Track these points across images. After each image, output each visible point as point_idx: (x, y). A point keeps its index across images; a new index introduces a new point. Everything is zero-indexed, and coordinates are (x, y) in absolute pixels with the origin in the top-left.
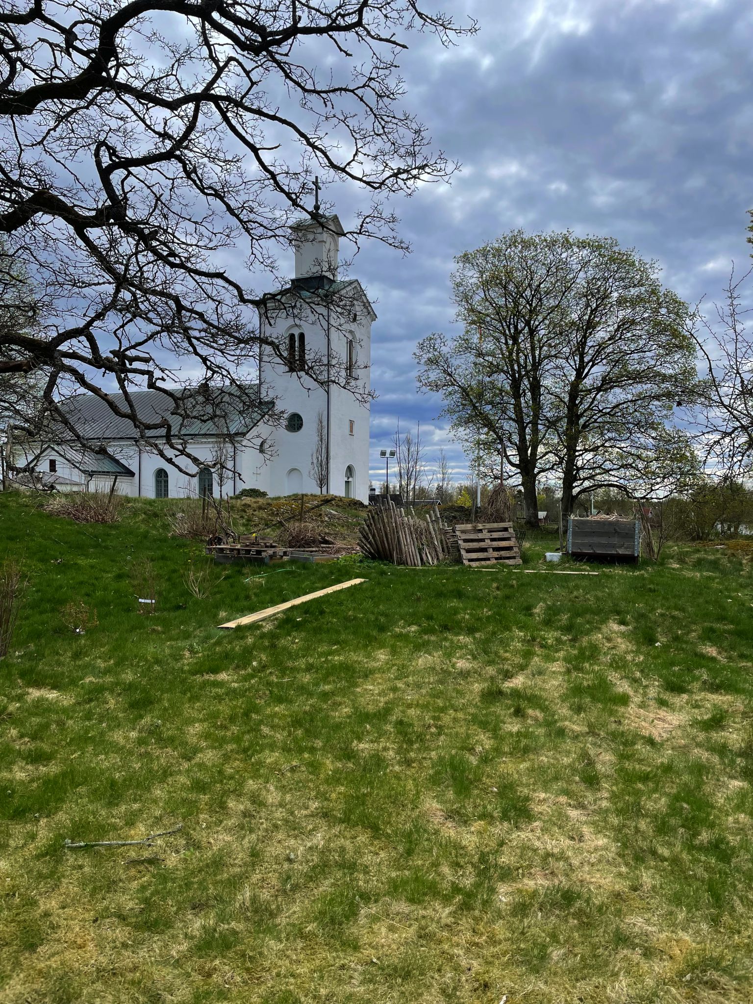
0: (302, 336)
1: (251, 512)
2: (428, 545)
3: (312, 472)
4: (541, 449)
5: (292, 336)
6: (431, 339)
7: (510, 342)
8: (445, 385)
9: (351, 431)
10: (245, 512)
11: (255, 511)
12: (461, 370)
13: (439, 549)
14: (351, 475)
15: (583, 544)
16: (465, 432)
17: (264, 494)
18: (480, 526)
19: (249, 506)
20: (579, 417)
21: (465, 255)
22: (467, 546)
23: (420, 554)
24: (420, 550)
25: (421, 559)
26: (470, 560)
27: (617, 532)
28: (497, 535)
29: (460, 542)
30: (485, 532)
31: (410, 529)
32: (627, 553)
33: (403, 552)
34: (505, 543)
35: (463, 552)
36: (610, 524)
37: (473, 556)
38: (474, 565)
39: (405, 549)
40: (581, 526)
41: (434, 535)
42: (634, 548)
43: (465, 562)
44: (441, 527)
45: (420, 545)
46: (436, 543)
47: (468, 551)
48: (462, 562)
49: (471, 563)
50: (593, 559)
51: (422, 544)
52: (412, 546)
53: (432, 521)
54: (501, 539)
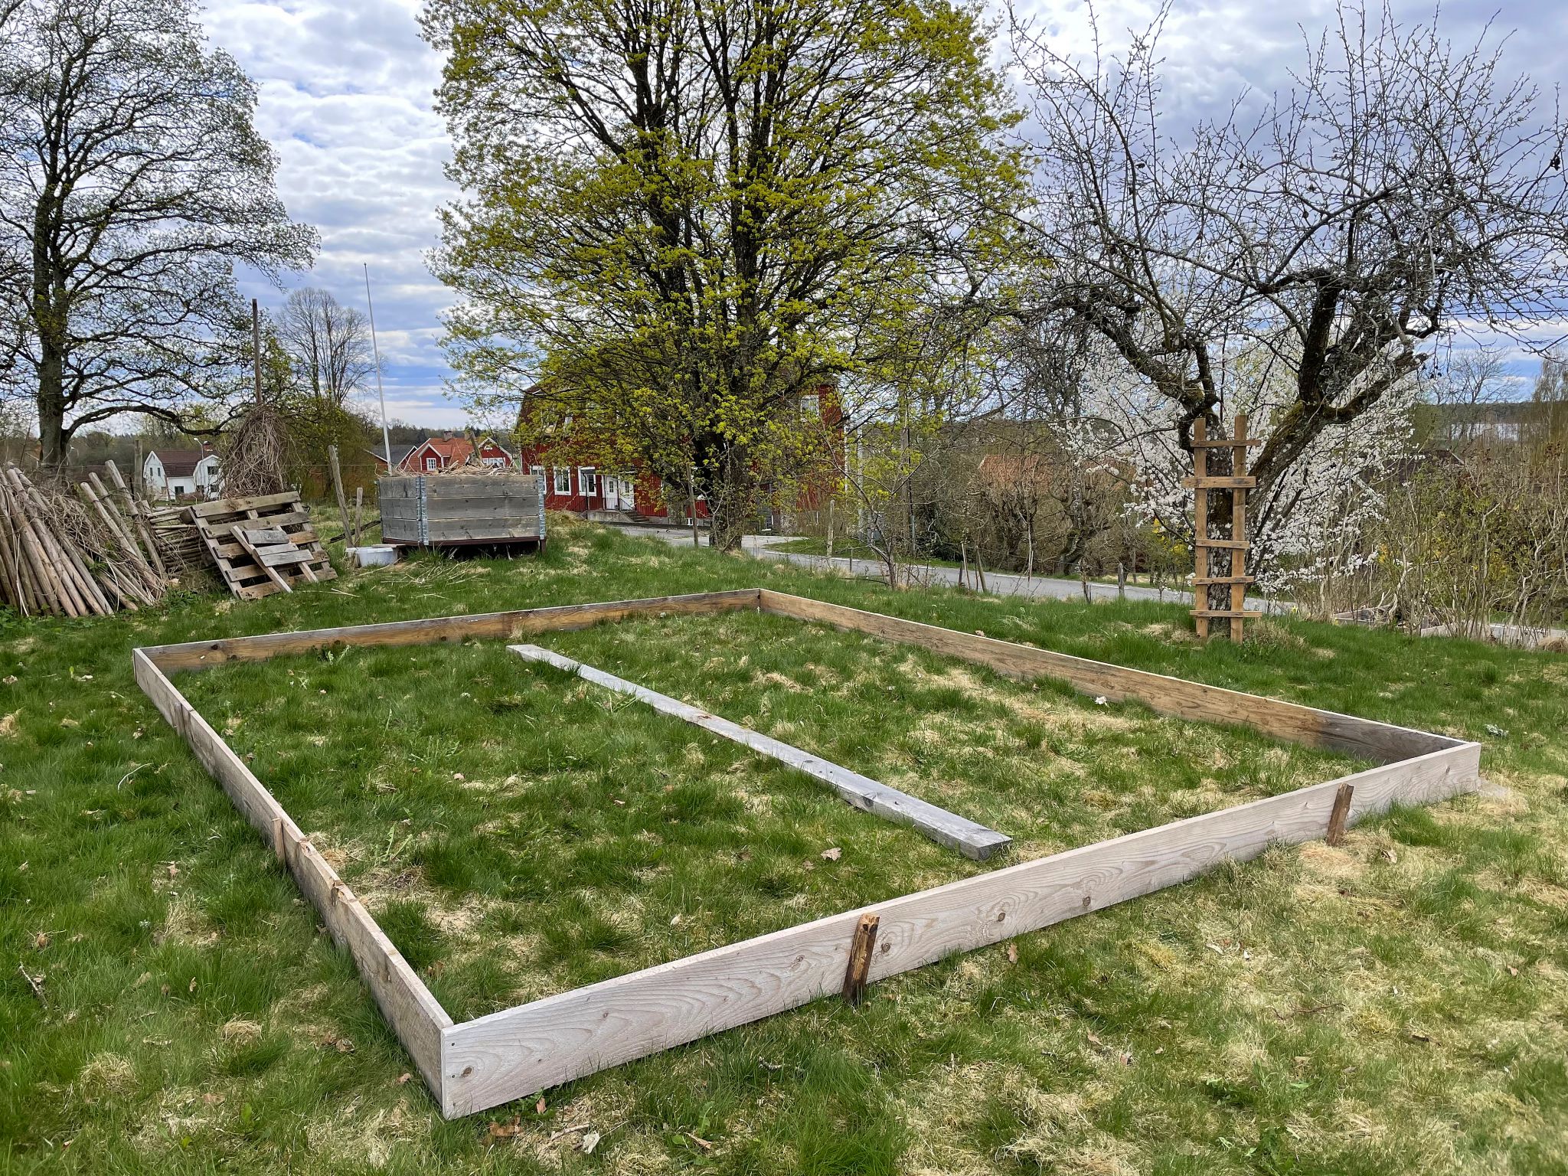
15: (450, 526)
18: (240, 505)
22: (229, 550)
23: (98, 582)
24: (95, 573)
25: (110, 596)
26: (245, 583)
27: (507, 499)
28: (278, 521)
29: (212, 544)
30: (253, 515)
31: (48, 523)
32: (527, 535)
33: (45, 582)
34: (298, 537)
35: (224, 566)
36: (495, 483)
37: (245, 573)
38: (255, 591)
39: (47, 574)
40: (442, 490)
41: (119, 534)
42: (537, 525)
43: (235, 587)
44: (135, 511)
45: (91, 560)
46: (133, 550)
47: (235, 563)
48: (229, 589)
49: (250, 589)
50: (468, 551)
51: (95, 557)
52: (70, 565)
53: (102, 500)
54: (288, 529)
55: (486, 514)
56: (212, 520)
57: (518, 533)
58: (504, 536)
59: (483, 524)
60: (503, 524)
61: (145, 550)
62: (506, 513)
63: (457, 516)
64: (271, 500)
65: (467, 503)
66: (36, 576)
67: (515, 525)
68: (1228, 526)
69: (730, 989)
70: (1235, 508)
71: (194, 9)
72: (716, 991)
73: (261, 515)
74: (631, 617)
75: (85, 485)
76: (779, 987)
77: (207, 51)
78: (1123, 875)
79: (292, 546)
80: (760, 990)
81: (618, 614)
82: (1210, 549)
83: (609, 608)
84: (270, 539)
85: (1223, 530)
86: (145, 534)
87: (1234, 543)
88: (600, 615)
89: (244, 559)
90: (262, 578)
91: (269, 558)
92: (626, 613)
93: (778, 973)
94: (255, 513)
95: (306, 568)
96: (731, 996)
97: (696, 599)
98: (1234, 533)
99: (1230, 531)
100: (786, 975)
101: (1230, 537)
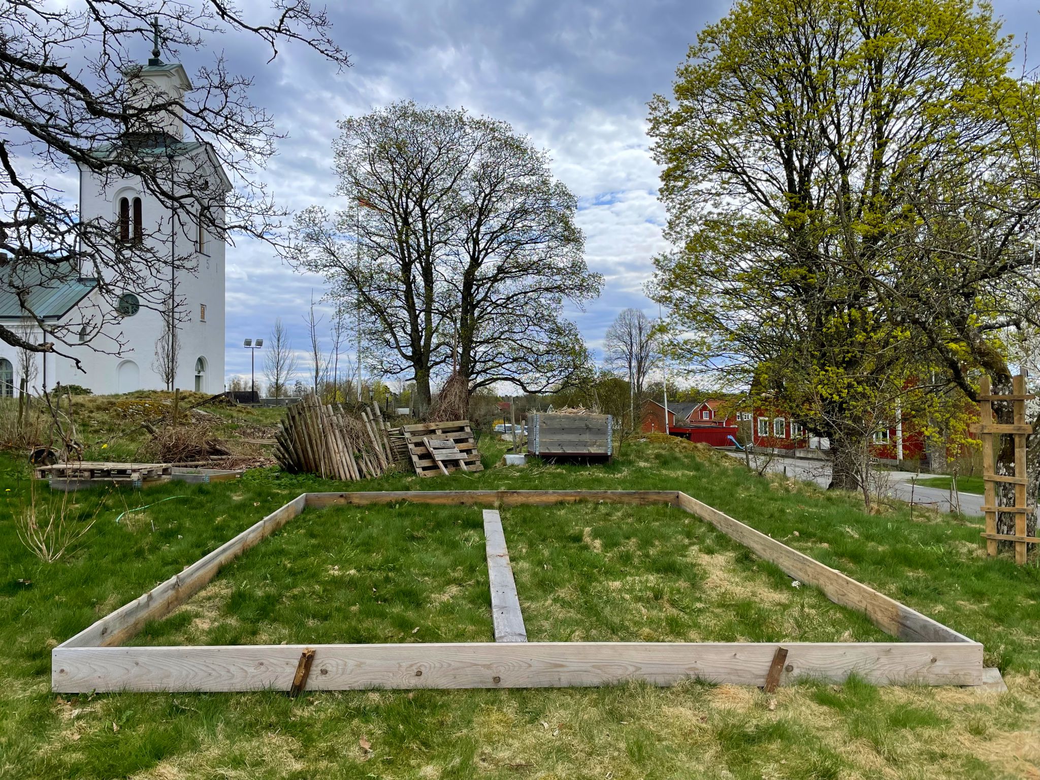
0: (137, 202)
1: (86, 414)
2: (367, 452)
3: (156, 364)
4: (434, 340)
5: (124, 202)
6: (310, 212)
7: (400, 224)
8: (326, 266)
9: (203, 317)
10: (77, 414)
11: (92, 412)
12: (345, 250)
13: (382, 457)
14: (202, 367)
15: (552, 444)
16: (350, 320)
17: (87, 392)
18: (433, 426)
19: (82, 405)
20: (474, 307)
21: (350, 121)
22: (420, 450)
23: (357, 464)
24: (357, 458)
25: (360, 471)
26: (424, 469)
27: (588, 429)
28: (452, 437)
29: (411, 446)
30: (439, 432)
31: (341, 431)
32: (599, 452)
33: (334, 462)
34: (463, 446)
35: (415, 459)
36: (581, 419)
37: (426, 463)
38: (429, 474)
39: (336, 458)
40: (549, 422)
41: (373, 439)
42: (606, 446)
43: (419, 471)
44: (383, 428)
45: (356, 451)
46: (378, 448)
47: (421, 457)
48: (415, 472)
49: (426, 472)
50: (563, 459)
51: (359, 451)
52: (347, 454)
53: (370, 421)
54: (457, 441)
55: (573, 437)
56: (413, 433)
57: (594, 450)
58: (585, 451)
59: (571, 443)
60: (585, 444)
61: (384, 448)
62: (586, 437)
63: (557, 438)
64: (450, 424)
65: (563, 430)
66: (330, 458)
67: (592, 445)
68: (1012, 465)
69: (213, 670)
70: (1017, 450)
71: (547, 161)
72: (204, 668)
73: (444, 432)
74: (581, 501)
75: (363, 414)
76: (246, 677)
77: (553, 181)
78: (532, 669)
79: (456, 450)
80: (233, 675)
81: (573, 498)
82: (998, 484)
83: (566, 494)
84: (443, 445)
85: (1008, 468)
86: (385, 440)
87: (1017, 478)
88: (560, 498)
89: (427, 456)
90: (435, 467)
91: (439, 456)
92: (578, 498)
93: (246, 668)
94: (440, 431)
95: (462, 463)
96: (214, 673)
97: (629, 494)
98: (1017, 471)
99: (1013, 469)
100: (251, 670)
101: (1014, 475)
